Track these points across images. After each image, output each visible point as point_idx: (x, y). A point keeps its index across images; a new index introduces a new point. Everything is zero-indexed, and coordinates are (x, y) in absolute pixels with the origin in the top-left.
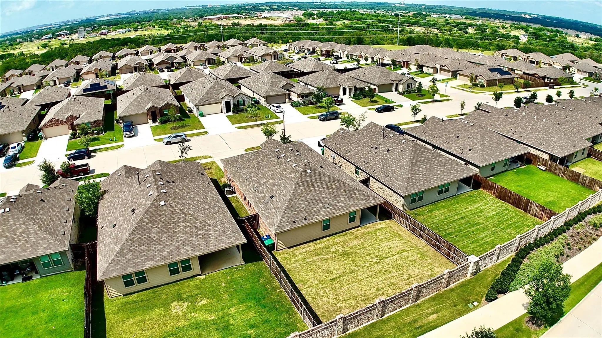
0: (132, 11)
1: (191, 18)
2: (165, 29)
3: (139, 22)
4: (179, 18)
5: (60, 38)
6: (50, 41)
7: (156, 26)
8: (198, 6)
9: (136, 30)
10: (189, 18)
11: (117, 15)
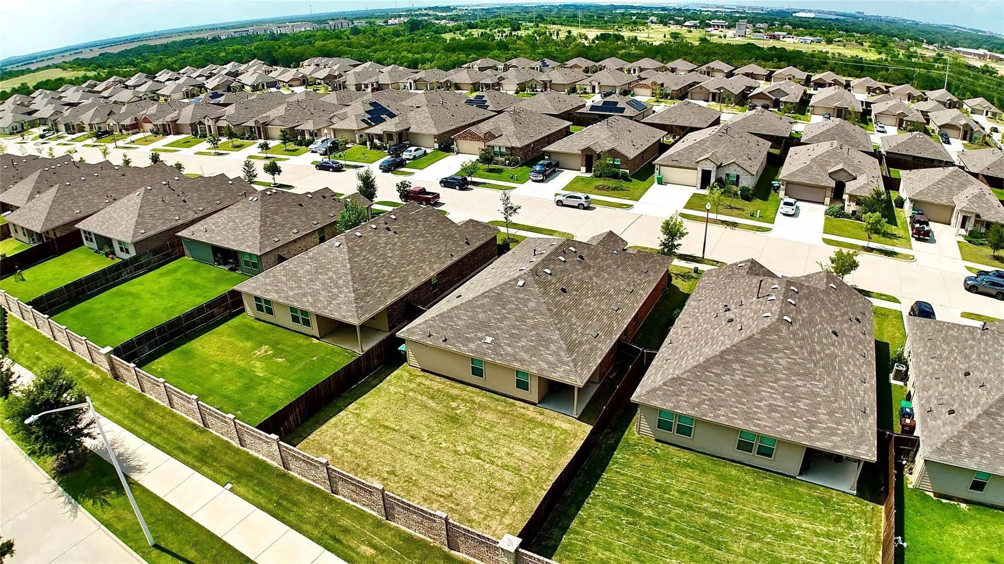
0: (858, 13)
1: (936, 45)
2: (877, 51)
3: (847, 31)
4: (916, 39)
5: (709, 29)
6: (691, 32)
7: (865, 44)
8: (970, 29)
9: (829, 42)
10: (932, 44)
11: (830, 13)
